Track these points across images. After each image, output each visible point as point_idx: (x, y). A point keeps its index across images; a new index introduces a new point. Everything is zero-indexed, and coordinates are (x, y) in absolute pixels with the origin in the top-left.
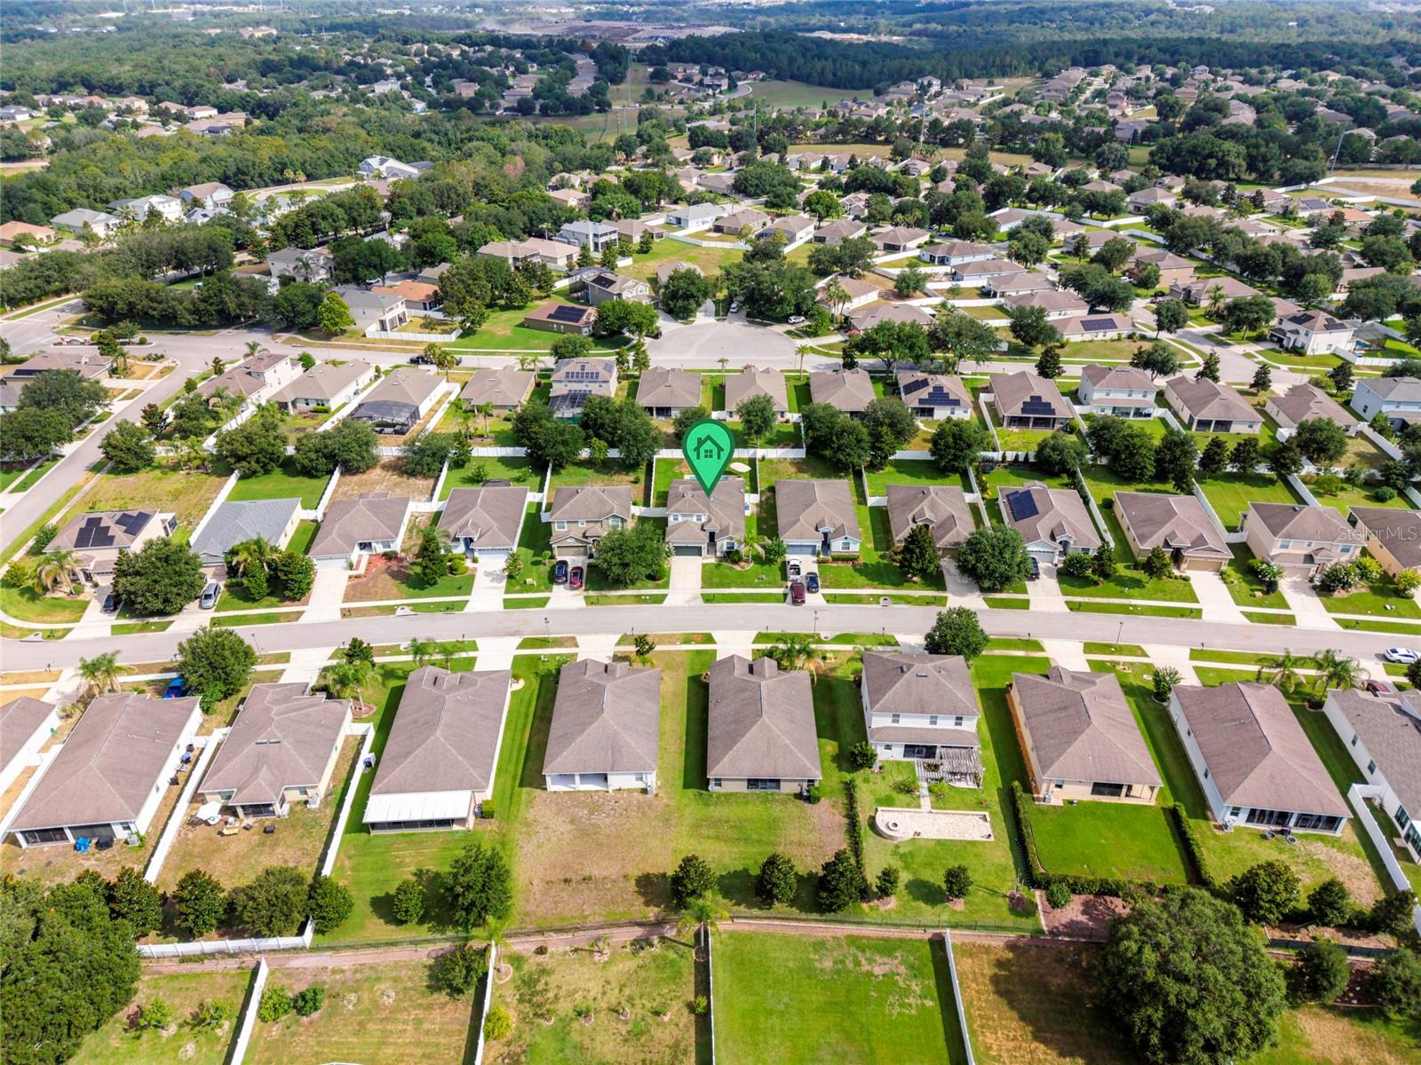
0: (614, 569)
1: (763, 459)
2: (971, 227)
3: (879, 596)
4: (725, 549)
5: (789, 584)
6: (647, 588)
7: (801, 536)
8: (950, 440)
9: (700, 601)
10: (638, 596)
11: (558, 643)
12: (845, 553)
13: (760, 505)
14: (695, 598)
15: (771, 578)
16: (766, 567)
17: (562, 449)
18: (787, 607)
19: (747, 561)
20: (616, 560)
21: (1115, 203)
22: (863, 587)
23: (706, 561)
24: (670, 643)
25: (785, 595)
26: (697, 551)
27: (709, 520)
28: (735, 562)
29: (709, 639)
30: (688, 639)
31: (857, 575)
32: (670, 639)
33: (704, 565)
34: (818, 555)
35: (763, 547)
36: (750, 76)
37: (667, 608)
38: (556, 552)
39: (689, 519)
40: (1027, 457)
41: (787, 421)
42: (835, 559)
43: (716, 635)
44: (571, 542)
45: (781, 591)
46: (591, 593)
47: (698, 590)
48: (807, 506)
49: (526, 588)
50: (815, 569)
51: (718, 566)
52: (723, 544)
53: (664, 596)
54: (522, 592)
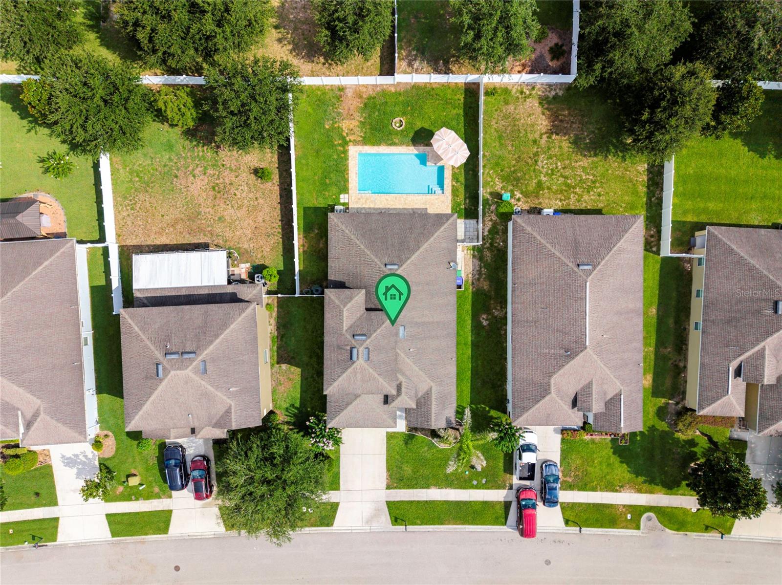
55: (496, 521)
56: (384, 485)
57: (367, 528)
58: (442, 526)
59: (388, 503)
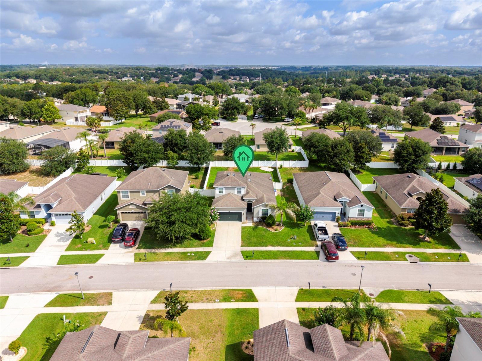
0: (161, 227)
1: (281, 167)
2: (361, 96)
3: (404, 254)
4: (260, 215)
5: (319, 243)
6: (193, 246)
7: (324, 204)
8: (411, 150)
9: (240, 258)
10: (184, 253)
11: (92, 300)
12: (360, 219)
13: (283, 190)
14: (235, 255)
15: (302, 238)
16: (296, 230)
17: (146, 155)
18: (321, 263)
19: (279, 225)
20: (163, 218)
21: (419, 91)
22: (384, 246)
23: (245, 225)
24: (209, 300)
25: (318, 253)
26: (237, 217)
27: (247, 193)
28: (270, 225)
29: (250, 296)
30: (228, 296)
31: (376, 236)
32: (208, 296)
33: (243, 228)
34: (337, 221)
35: (294, 212)
36: (257, 79)
37: (209, 264)
38: (120, 217)
39: (231, 191)
40: (455, 166)
41: (293, 151)
42: (354, 224)
43: (257, 292)
44: (132, 208)
45: (312, 249)
46: (143, 251)
47: (240, 249)
48: (324, 184)
49: (87, 246)
50: (338, 231)
51: (254, 229)
52: (258, 211)
53: (208, 253)
54: (81, 249)
55: (312, 258)
56: (240, 245)
57: (228, 261)
58: (277, 260)
59: (241, 252)
